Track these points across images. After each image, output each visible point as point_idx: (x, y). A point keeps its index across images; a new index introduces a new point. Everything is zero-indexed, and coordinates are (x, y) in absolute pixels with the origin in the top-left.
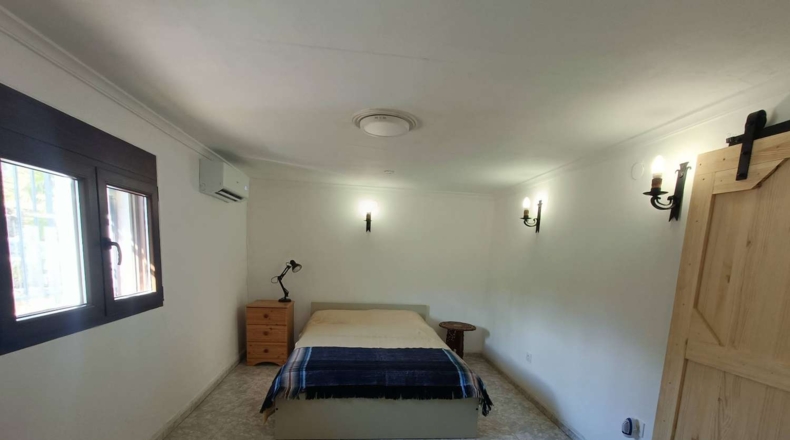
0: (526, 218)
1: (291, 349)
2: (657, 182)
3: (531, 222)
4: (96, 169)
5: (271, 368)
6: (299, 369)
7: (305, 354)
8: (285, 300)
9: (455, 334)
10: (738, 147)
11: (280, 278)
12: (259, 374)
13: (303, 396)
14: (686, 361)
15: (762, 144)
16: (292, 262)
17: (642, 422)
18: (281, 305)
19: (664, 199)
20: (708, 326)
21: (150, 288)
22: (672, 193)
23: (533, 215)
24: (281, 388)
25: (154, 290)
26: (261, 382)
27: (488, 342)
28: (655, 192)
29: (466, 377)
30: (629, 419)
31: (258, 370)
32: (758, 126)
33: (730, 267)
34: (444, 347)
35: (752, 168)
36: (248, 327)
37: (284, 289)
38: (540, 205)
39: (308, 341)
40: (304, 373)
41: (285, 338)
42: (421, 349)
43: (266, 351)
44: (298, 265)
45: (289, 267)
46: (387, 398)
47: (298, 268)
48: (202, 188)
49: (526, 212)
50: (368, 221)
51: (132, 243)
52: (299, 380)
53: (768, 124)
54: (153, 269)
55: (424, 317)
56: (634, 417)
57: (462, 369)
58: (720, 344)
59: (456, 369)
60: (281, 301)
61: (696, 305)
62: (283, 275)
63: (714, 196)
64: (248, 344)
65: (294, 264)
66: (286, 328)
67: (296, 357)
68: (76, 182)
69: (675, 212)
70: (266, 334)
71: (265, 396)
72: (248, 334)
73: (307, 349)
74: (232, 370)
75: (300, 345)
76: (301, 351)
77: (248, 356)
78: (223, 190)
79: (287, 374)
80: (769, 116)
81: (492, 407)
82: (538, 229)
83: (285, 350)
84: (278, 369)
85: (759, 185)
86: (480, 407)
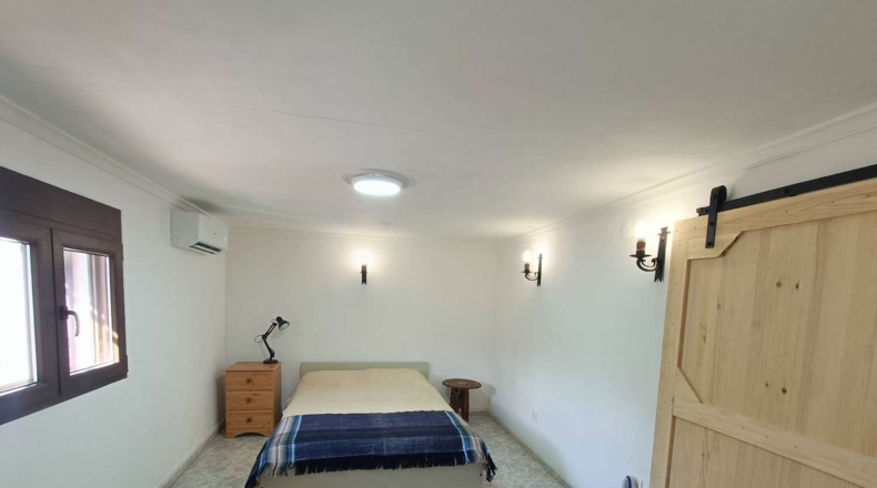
0: (527, 272)
1: (278, 418)
2: (641, 245)
3: (532, 275)
4: (51, 230)
5: (255, 438)
6: (287, 443)
7: (294, 424)
8: (271, 361)
9: (459, 394)
10: (706, 218)
11: (264, 337)
12: (240, 448)
13: (291, 472)
14: (674, 418)
15: (724, 216)
16: (279, 319)
17: (639, 480)
18: (267, 367)
19: (648, 262)
20: (690, 384)
21: (111, 357)
22: (655, 255)
23: (534, 269)
24: (267, 465)
25: (117, 360)
26: (243, 456)
27: (494, 399)
28: (640, 255)
29: (468, 440)
30: (628, 477)
31: (239, 443)
32: (720, 200)
33: (705, 329)
34: (447, 408)
35: (717, 238)
36: (228, 394)
37: (269, 349)
38: (540, 258)
39: (297, 409)
40: (293, 446)
41: (271, 403)
42: (422, 412)
43: (249, 420)
44: (285, 322)
45: (274, 324)
46: (385, 468)
47: (285, 325)
48: (174, 242)
49: (527, 266)
50: (364, 273)
51: (91, 308)
52: (287, 454)
53: (728, 199)
54: (116, 336)
55: (426, 375)
56: (632, 475)
57: (465, 433)
58: (701, 402)
59: (457, 433)
60: (265, 362)
61: (679, 365)
62: (268, 334)
63: (689, 261)
64: (228, 413)
65: (280, 321)
66: (272, 393)
67: (284, 428)
68: (28, 246)
69: (659, 274)
70: (249, 401)
71: (249, 474)
72: (227, 401)
73: (297, 417)
74: (208, 444)
75: (288, 413)
76: (290, 421)
77: (228, 427)
78: (198, 244)
79: (273, 449)
80: (728, 192)
81: (496, 472)
82: (539, 283)
83: (271, 418)
84: (263, 441)
85: (724, 254)
86: (485, 473)
